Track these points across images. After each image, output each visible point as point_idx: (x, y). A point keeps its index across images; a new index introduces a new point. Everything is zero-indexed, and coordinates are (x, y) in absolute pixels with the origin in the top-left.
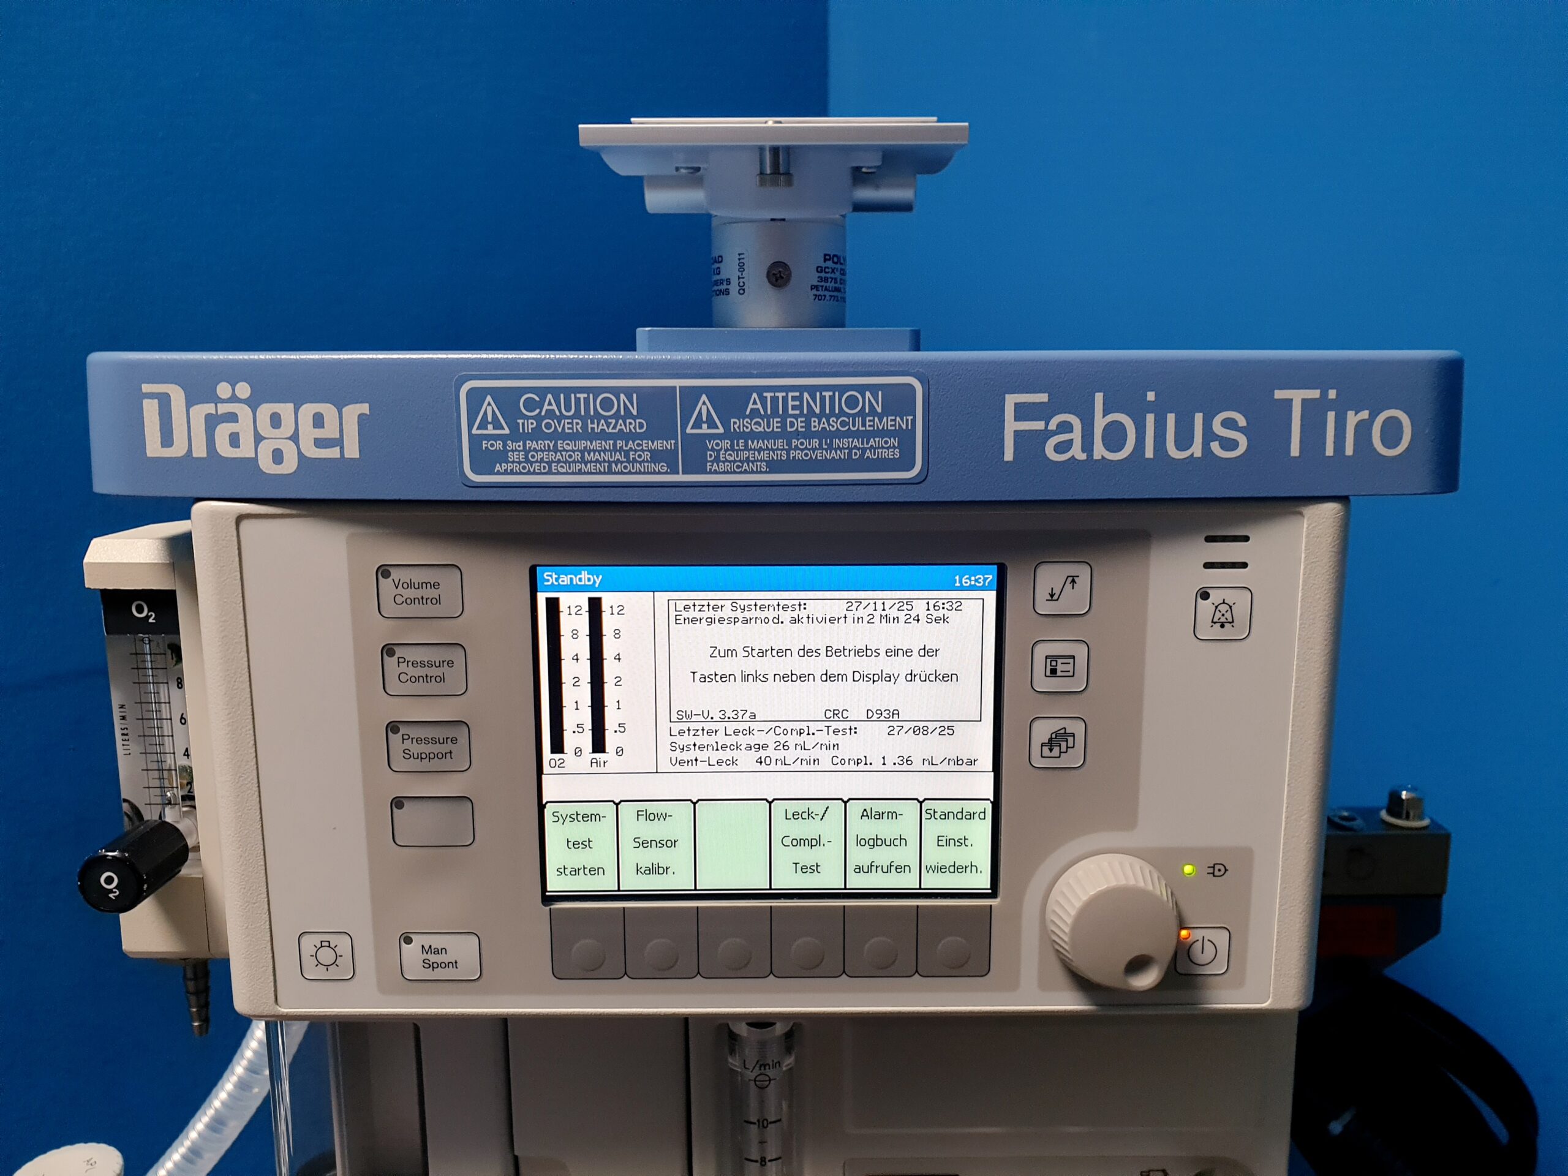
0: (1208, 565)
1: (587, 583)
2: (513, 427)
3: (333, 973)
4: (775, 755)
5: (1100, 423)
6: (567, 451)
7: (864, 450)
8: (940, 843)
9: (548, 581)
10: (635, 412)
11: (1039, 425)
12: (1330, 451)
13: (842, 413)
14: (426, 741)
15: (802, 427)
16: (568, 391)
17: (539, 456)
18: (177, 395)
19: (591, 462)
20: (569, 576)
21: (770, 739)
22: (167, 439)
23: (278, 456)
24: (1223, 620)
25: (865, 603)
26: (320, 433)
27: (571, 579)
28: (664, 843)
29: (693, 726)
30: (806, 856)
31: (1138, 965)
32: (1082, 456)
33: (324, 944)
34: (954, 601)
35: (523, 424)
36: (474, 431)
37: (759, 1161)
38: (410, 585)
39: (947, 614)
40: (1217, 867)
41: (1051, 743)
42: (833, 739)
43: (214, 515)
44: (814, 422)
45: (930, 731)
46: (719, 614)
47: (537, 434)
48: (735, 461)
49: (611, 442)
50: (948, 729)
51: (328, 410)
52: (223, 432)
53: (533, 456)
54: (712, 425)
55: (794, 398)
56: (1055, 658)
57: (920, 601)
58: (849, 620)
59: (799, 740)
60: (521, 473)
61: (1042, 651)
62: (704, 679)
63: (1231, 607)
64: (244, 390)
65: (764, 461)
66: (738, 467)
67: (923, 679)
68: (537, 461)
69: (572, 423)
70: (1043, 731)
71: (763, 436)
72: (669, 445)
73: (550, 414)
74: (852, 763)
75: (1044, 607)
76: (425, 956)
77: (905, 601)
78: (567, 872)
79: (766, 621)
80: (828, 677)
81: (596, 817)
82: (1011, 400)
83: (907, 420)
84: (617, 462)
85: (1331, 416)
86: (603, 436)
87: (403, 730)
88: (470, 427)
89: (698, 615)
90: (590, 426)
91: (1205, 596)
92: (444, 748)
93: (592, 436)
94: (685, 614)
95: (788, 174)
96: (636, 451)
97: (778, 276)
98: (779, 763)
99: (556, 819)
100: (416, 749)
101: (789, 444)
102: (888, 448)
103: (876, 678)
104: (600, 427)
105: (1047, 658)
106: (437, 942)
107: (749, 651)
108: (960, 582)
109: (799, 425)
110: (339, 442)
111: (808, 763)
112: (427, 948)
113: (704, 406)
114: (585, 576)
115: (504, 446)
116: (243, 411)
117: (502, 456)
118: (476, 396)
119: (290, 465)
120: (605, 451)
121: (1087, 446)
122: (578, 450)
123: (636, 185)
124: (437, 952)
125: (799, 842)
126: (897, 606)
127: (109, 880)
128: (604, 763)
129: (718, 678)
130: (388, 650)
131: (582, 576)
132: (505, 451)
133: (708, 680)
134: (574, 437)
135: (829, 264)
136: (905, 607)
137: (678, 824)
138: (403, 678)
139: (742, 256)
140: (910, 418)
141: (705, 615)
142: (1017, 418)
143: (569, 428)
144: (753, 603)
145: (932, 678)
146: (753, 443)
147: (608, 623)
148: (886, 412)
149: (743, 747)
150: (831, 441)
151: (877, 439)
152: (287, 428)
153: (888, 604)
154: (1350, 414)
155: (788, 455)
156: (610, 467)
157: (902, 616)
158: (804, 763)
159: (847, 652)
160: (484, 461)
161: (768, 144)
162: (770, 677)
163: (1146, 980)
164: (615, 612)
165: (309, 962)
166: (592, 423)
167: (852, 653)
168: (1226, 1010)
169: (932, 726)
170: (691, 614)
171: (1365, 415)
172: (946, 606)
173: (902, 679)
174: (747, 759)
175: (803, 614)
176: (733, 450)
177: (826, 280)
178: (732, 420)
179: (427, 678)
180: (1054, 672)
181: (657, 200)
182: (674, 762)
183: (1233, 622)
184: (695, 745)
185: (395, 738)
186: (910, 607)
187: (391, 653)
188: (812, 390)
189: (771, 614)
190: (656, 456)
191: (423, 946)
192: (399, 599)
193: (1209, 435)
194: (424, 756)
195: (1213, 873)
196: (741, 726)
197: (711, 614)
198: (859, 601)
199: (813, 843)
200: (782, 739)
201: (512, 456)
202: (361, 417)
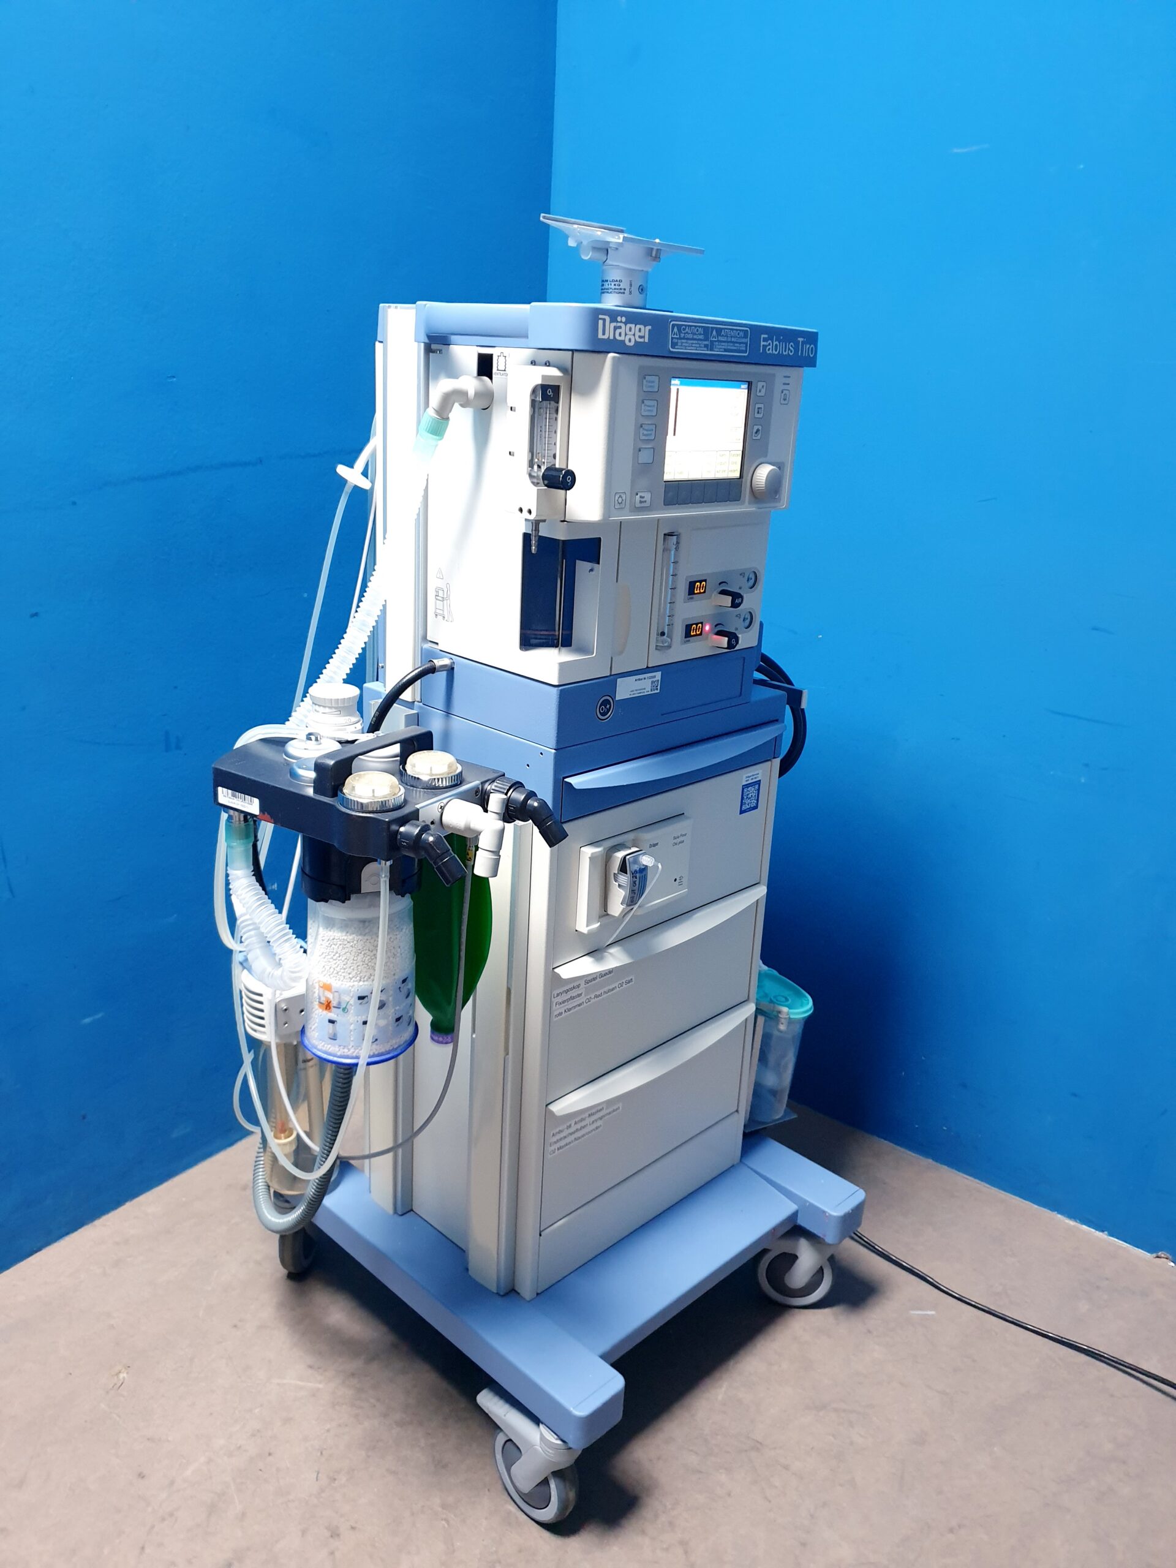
0: (784, 384)
1: (679, 384)
2: (680, 336)
3: (621, 506)
5: (774, 343)
6: (689, 343)
7: (740, 347)
8: (732, 465)
10: (702, 333)
12: (800, 355)
13: (737, 337)
14: (647, 430)
16: (691, 326)
18: (608, 319)
19: (693, 347)
22: (604, 334)
23: (630, 340)
26: (640, 334)
33: (620, 496)
35: (682, 335)
36: (673, 336)
39: (740, 396)
41: (756, 432)
43: (614, 358)
44: (732, 338)
47: (684, 338)
49: (697, 341)
51: (642, 327)
52: (618, 331)
53: (683, 344)
54: (716, 338)
55: (730, 332)
56: (759, 408)
57: (735, 393)
60: (680, 349)
61: (757, 406)
63: (786, 395)
64: (624, 319)
65: (723, 349)
68: (683, 346)
69: (692, 335)
70: (756, 428)
71: (724, 342)
72: (707, 343)
73: (687, 333)
75: (758, 394)
76: (640, 499)
81: (674, 456)
85: (805, 345)
86: (696, 339)
87: (644, 426)
89: (696, 395)
90: (694, 336)
91: (783, 392)
92: (649, 432)
93: (694, 339)
94: (694, 395)
96: (701, 344)
100: (645, 432)
101: (728, 344)
102: (743, 347)
104: (696, 337)
105: (757, 408)
106: (643, 494)
108: (743, 387)
110: (644, 337)
113: (714, 332)
114: (678, 382)
115: (678, 341)
116: (623, 325)
118: (673, 326)
119: (632, 344)
120: (696, 344)
122: (691, 343)
124: (643, 498)
126: (730, 394)
127: (569, 479)
132: (677, 343)
134: (691, 339)
138: (645, 410)
140: (747, 339)
142: (763, 341)
143: (690, 337)
146: (722, 344)
147: (680, 396)
150: (735, 344)
151: (742, 345)
152: (632, 333)
155: (727, 347)
156: (697, 348)
157: (730, 397)
160: (674, 345)
164: (681, 393)
165: (616, 502)
172: (739, 394)
178: (719, 337)
180: (759, 412)
183: (786, 399)
185: (641, 429)
187: (643, 402)
190: (706, 346)
191: (640, 496)
192: (648, 387)
194: (646, 435)
201: (679, 344)
202: (649, 330)
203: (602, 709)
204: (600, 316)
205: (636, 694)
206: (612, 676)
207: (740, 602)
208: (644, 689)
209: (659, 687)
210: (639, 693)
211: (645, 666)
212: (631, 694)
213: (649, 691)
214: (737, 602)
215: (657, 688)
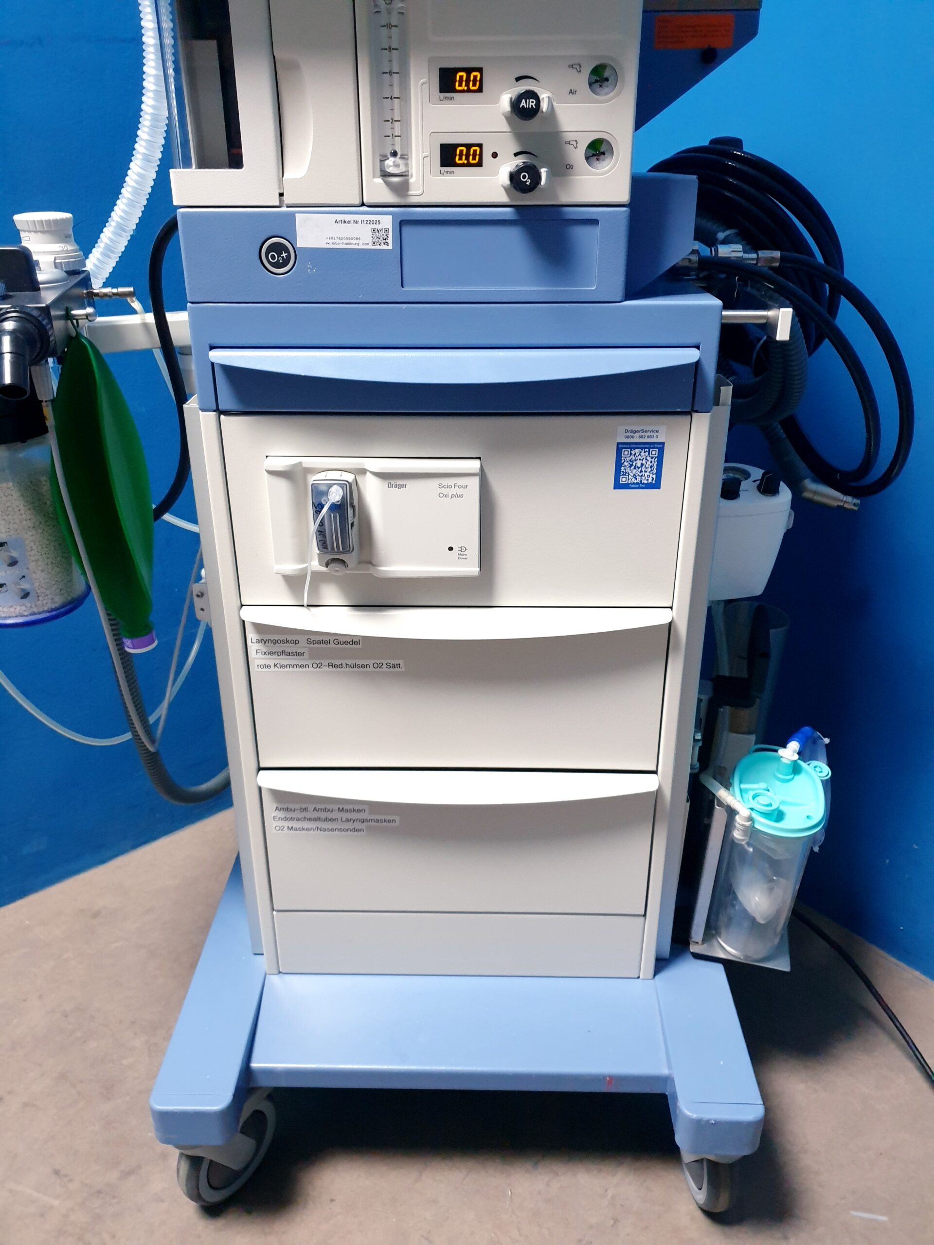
37: (388, 48)
203: (273, 257)
205: (339, 244)
206: (284, 209)
207: (534, 107)
208: (357, 239)
209: (390, 241)
210: (346, 244)
211: (357, 201)
212: (329, 244)
213: (368, 244)
214: (528, 107)
215: (387, 241)
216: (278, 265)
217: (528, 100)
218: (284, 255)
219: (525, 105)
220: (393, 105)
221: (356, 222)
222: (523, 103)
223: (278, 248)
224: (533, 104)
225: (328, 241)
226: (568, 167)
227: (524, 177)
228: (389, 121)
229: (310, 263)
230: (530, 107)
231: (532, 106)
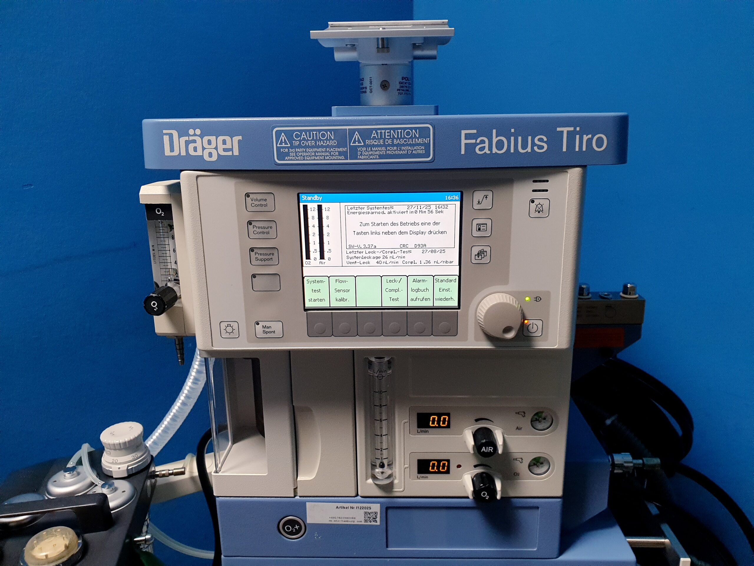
0: (534, 191)
1: (317, 200)
2: (291, 144)
3: (232, 335)
4: (383, 260)
5: (495, 140)
6: (310, 152)
7: (412, 151)
8: (440, 290)
9: (303, 199)
10: (333, 138)
11: (473, 141)
12: (577, 149)
13: (405, 137)
14: (264, 255)
15: (391, 143)
16: (310, 131)
17: (300, 154)
18: (175, 134)
19: (318, 156)
20: (311, 197)
21: (381, 255)
22: (172, 150)
23: (210, 155)
24: (539, 210)
25: (414, 206)
26: (225, 147)
27: (311, 198)
28: (345, 290)
29: (354, 250)
30: (394, 295)
31: (507, 330)
32: (489, 152)
33: (228, 325)
34: (445, 205)
35: (295, 143)
36: (278, 145)
37: (379, 406)
38: (257, 200)
39: (443, 210)
40: (538, 298)
41: (478, 254)
42: (403, 255)
43: (189, 176)
44: (395, 141)
45: (437, 251)
46: (363, 211)
47: (299, 146)
48: (367, 155)
49: (325, 149)
50: (443, 251)
51: (228, 138)
52: (191, 146)
53: (298, 154)
54: (359, 142)
55: (388, 132)
56: (480, 225)
57: (433, 205)
58: (409, 212)
59: (391, 255)
60: (294, 160)
61: (475, 222)
62: (358, 233)
63: (542, 206)
64: (198, 132)
65: (378, 155)
66: (369, 157)
67: (434, 233)
68: (299, 156)
69: (311, 142)
70: (475, 250)
71: (377, 146)
72: (345, 149)
73: (304, 139)
74: (410, 263)
75: (476, 207)
76: (264, 329)
77: (428, 205)
78: (312, 300)
79: (379, 213)
80: (401, 233)
81: (322, 281)
82: (463, 132)
83: (427, 140)
84: (327, 156)
85: (578, 136)
86: (322, 146)
87: (255, 250)
88: (277, 144)
89: (355, 211)
90: (317, 143)
91: (533, 201)
92: (269, 257)
93: (318, 147)
94: (351, 211)
95: (388, 48)
96: (333, 152)
97: (385, 86)
98: (384, 263)
99: (308, 282)
100: (260, 257)
101: (386, 149)
102: (421, 150)
103: (418, 233)
104: (321, 143)
105: (477, 224)
106: (268, 324)
107: (373, 224)
108: (447, 198)
109: (390, 142)
110: (231, 150)
111: (394, 263)
112: (264, 326)
113: (357, 136)
114: (316, 197)
115: (289, 150)
116: (198, 139)
117: (288, 154)
118: (279, 133)
119: (215, 158)
120: (323, 152)
121: (490, 148)
122: (313, 152)
123: (331, 51)
124: (268, 328)
125: (391, 290)
126: (425, 207)
127: (154, 304)
128: (324, 263)
129: (363, 233)
130: (250, 223)
131: (315, 197)
132: (289, 152)
133: (359, 234)
134: (312, 147)
135: (404, 81)
136: (428, 207)
137: (350, 284)
138: (255, 232)
139: (371, 78)
140: (428, 139)
141: (358, 211)
142: (466, 139)
143: (310, 144)
144: (375, 206)
145: (437, 233)
146: (374, 148)
147: (324, 214)
148: (420, 137)
149: (372, 258)
150: (401, 148)
151: (417, 147)
152: (213, 145)
153: (422, 206)
154: (585, 136)
155: (386, 153)
156: (324, 158)
157: (427, 210)
158: (393, 263)
159: (408, 224)
160: (281, 156)
161: (380, 37)
162: (381, 233)
163: (510, 335)
164: (327, 210)
165: (223, 332)
166: (318, 142)
167: (410, 224)
168: (541, 349)
169: (437, 250)
170: (353, 211)
171: (590, 136)
172: (443, 207)
173: (427, 233)
174: (373, 262)
175: (392, 210)
176: (367, 150)
177: (403, 87)
178: (366, 141)
179: (263, 233)
180: (479, 229)
181: (339, 56)
182: (348, 263)
183: (543, 211)
184: (355, 257)
185: (253, 254)
186: (430, 208)
187: (251, 224)
188: (394, 129)
189: (381, 210)
190: (340, 154)
191: (263, 326)
192: (253, 205)
193: (533, 144)
194: (263, 260)
195: (536, 300)
196: (371, 250)
197: (360, 210)
198: (412, 206)
199: (397, 291)
200: (385, 255)
201: (291, 154)
202: (239, 141)
203: (288, 528)
204: (165, 132)
205: (339, 521)
206: (297, 498)
207: (492, 451)
208: (353, 518)
209: (378, 519)
210: (344, 521)
211: (354, 494)
212: (331, 521)
213: (361, 522)
214: (487, 451)
215: (376, 520)
216: (291, 533)
217: (487, 448)
218: (297, 527)
219: (485, 450)
220: (381, 440)
221: (352, 508)
222: (484, 449)
223: (292, 523)
224: (491, 450)
225: (331, 519)
226: (516, 474)
227: (484, 494)
228: (379, 450)
229: (316, 533)
230: (489, 451)
231: (490, 451)
